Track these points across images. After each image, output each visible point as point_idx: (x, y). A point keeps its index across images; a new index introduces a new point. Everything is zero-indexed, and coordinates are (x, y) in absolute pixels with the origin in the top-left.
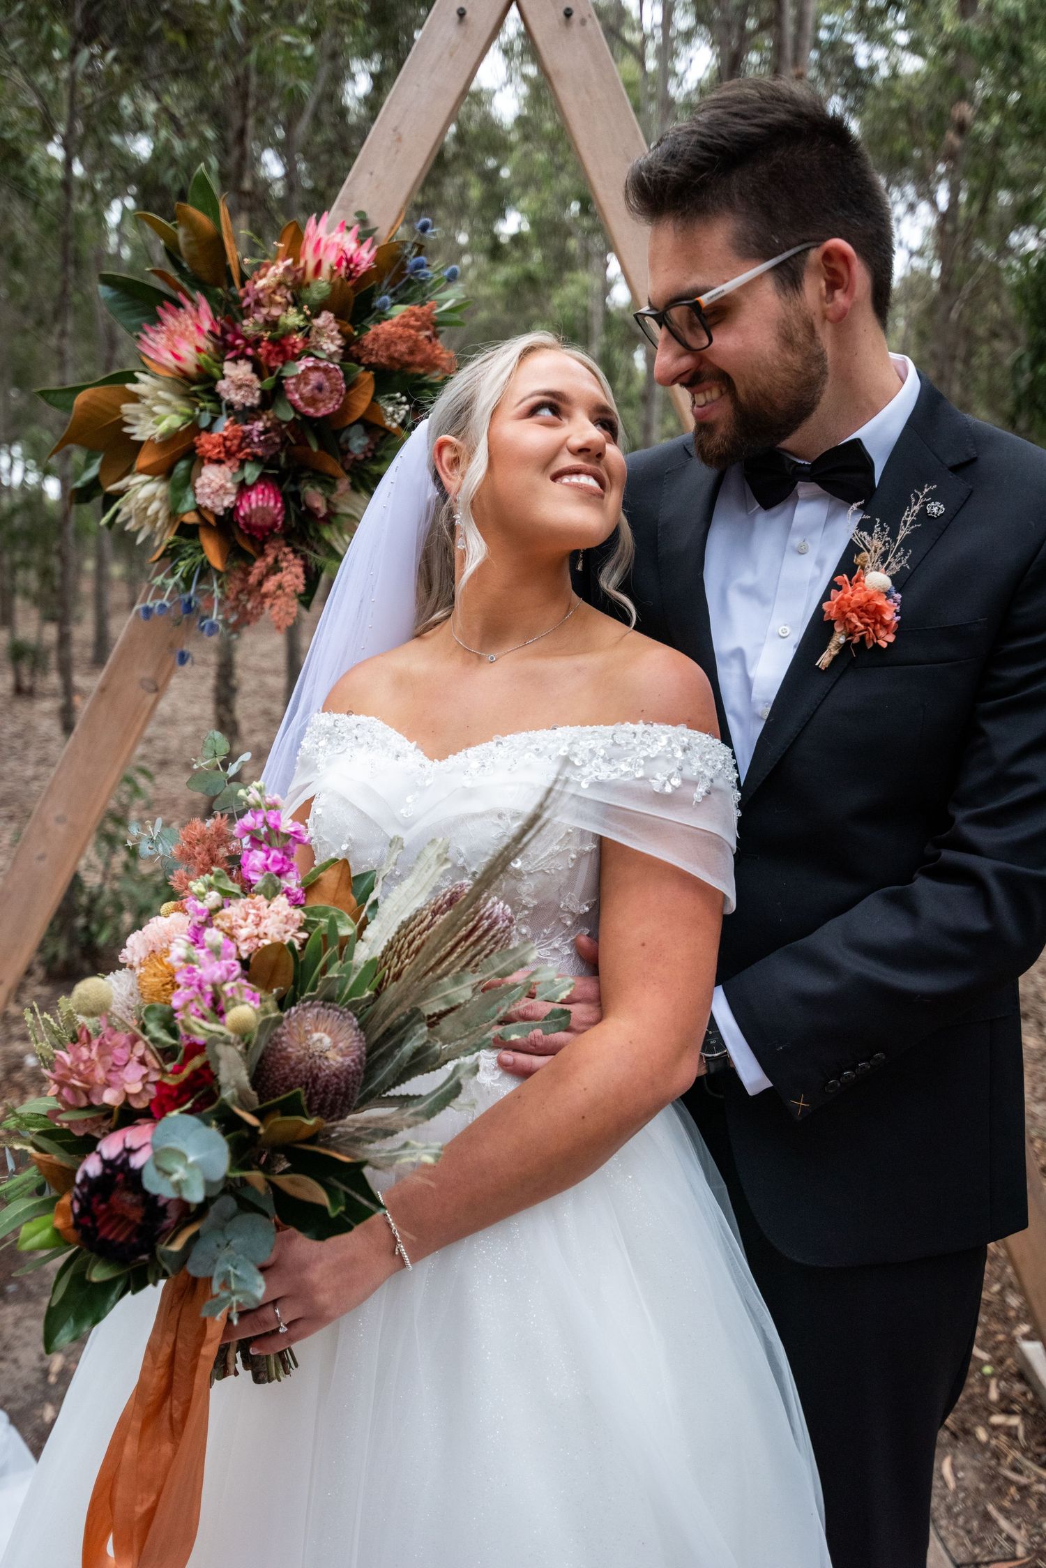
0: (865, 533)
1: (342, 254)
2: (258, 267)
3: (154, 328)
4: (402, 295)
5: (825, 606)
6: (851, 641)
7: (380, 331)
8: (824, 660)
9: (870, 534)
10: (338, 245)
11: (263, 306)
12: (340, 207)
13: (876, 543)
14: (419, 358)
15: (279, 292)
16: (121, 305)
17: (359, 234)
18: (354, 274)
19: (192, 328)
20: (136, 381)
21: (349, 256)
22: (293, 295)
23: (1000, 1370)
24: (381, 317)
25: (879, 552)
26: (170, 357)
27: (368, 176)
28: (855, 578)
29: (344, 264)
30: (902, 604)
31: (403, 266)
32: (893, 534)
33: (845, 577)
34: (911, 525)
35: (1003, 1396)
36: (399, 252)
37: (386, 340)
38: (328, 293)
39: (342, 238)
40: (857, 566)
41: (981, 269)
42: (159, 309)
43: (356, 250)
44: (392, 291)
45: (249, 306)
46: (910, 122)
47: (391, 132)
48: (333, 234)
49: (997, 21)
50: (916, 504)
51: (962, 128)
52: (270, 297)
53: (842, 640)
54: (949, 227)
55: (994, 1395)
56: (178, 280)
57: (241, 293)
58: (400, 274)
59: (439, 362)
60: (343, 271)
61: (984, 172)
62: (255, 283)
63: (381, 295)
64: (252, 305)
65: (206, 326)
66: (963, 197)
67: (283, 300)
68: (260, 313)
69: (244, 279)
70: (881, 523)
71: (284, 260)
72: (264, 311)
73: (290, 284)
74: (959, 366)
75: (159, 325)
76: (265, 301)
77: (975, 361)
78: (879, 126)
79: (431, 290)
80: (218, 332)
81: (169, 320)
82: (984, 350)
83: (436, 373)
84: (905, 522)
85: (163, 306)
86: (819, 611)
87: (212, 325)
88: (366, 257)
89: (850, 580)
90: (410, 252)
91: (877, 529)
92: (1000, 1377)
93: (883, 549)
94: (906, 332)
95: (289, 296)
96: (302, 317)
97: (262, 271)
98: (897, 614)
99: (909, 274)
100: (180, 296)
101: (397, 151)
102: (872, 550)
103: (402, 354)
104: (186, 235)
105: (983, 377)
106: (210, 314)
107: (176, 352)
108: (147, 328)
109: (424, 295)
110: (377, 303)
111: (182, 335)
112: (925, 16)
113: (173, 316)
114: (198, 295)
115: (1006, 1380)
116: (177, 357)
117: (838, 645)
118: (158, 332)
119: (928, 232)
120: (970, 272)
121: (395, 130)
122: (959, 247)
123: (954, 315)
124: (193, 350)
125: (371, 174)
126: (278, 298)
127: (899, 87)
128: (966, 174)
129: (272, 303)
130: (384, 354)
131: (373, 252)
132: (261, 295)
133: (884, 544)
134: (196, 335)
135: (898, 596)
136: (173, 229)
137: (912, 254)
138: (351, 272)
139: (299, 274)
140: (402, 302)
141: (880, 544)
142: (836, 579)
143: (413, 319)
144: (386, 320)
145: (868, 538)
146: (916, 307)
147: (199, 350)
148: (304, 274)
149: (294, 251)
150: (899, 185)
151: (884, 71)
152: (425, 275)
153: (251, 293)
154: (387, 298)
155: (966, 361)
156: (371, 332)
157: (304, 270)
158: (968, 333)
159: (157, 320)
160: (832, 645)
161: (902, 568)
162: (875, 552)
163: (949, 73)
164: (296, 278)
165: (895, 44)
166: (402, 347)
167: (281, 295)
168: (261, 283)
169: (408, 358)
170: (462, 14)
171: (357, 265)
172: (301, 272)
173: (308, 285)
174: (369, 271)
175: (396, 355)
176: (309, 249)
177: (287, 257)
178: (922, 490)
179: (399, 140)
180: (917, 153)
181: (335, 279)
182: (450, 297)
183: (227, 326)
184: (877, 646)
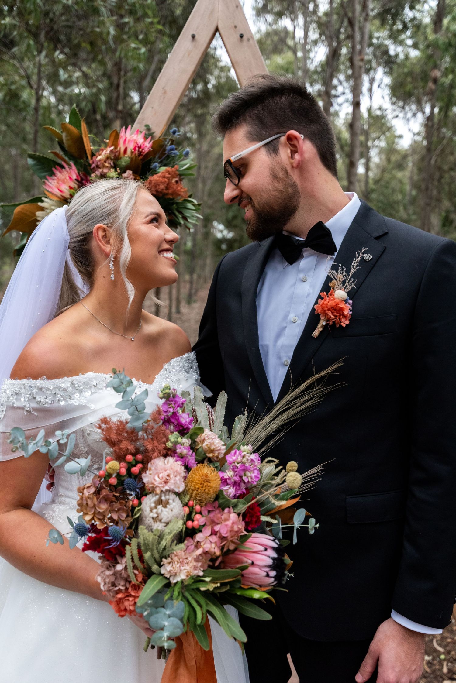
0: (334, 271)
1: (136, 144)
2: (98, 150)
3: (51, 178)
4: (165, 162)
5: (316, 306)
6: (329, 323)
7: (152, 179)
8: (316, 333)
9: (337, 271)
10: (135, 140)
11: (100, 168)
12: (138, 123)
13: (340, 276)
14: (170, 191)
15: (107, 162)
16: (37, 167)
17: (145, 134)
18: (142, 154)
19: (68, 178)
20: (43, 201)
21: (139, 146)
22: (114, 163)
23: (448, 657)
24: (154, 172)
25: (341, 280)
26: (58, 191)
27: (151, 109)
28: (330, 293)
29: (137, 149)
30: (353, 306)
31: (165, 150)
32: (348, 272)
33: (325, 293)
34: (356, 267)
35: (450, 670)
36: (163, 143)
37: (154, 183)
38: (129, 162)
39: (137, 137)
40: (331, 287)
41: (445, 142)
42: (54, 169)
43: (143, 143)
44: (159, 161)
45: (94, 168)
46: (413, 78)
47: (161, 89)
48: (133, 135)
49: (450, 35)
50: (358, 257)
51: (435, 81)
52: (103, 164)
53: (324, 323)
54: (430, 124)
55: (445, 670)
56: (64, 156)
57: (91, 162)
58: (163, 154)
59: (180, 193)
60: (137, 152)
61: (446, 100)
62: (97, 157)
63: (154, 163)
64: (95, 167)
65: (74, 177)
66: (436, 110)
67: (109, 165)
68: (98, 171)
69: (93, 155)
70: (342, 266)
71: (110, 147)
72: (100, 170)
73: (112, 158)
74: (436, 183)
75: (53, 176)
76: (101, 166)
77: (443, 181)
78: (400, 80)
79: (178, 160)
80: (79, 179)
81: (58, 174)
82: (447, 176)
83: (179, 198)
84: (353, 266)
85: (55, 168)
86: (313, 310)
87: (77, 176)
88: (148, 145)
89: (327, 294)
90: (168, 143)
91: (340, 269)
92: (449, 661)
93: (343, 279)
94: (412, 168)
95: (112, 163)
96: (117, 173)
97: (100, 152)
98: (351, 311)
99: (413, 143)
100: (63, 163)
101: (164, 98)
102: (338, 279)
103: (163, 190)
104: (66, 136)
105: (447, 187)
106: (76, 172)
107: (60, 189)
108: (48, 177)
109: (174, 163)
110: (153, 166)
111: (64, 182)
112: (420, 33)
113: (60, 172)
114: (72, 163)
115: (451, 662)
116: (61, 191)
117: (323, 326)
118: (53, 179)
119: (422, 125)
120: (440, 142)
121: (163, 88)
122: (435, 132)
123: (433, 162)
124: (68, 188)
125: (153, 108)
126: (107, 165)
127: (408, 64)
128: (437, 100)
129: (104, 167)
130: (154, 190)
131: (151, 143)
132: (99, 163)
133: (343, 277)
134: (69, 180)
135: (351, 302)
136: (61, 133)
137: (414, 134)
138: (141, 152)
139: (117, 154)
140: (165, 166)
141: (341, 277)
142: (320, 294)
143: (167, 174)
144: (156, 174)
145: (336, 273)
146: (417, 157)
147: (70, 188)
148: (119, 153)
149: (115, 143)
150: (408, 104)
151: (402, 56)
152: (174, 153)
153: (95, 162)
154: (157, 164)
155: (439, 180)
156: (148, 180)
157: (120, 151)
158: (440, 168)
159: (53, 174)
160: (319, 326)
161: (352, 288)
162: (339, 280)
163: (430, 57)
164: (115, 155)
165: (406, 45)
166: (162, 187)
167: (108, 163)
168: (99, 158)
169: (165, 191)
170: (193, 37)
171: (143, 149)
172: (118, 152)
173: (121, 158)
174: (149, 152)
175: (159, 190)
176: (121, 141)
177: (112, 146)
178: (361, 250)
179: (165, 92)
180: (416, 91)
181: (133, 155)
182: (187, 163)
183: (84, 177)
184: (341, 326)
